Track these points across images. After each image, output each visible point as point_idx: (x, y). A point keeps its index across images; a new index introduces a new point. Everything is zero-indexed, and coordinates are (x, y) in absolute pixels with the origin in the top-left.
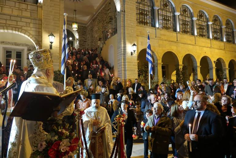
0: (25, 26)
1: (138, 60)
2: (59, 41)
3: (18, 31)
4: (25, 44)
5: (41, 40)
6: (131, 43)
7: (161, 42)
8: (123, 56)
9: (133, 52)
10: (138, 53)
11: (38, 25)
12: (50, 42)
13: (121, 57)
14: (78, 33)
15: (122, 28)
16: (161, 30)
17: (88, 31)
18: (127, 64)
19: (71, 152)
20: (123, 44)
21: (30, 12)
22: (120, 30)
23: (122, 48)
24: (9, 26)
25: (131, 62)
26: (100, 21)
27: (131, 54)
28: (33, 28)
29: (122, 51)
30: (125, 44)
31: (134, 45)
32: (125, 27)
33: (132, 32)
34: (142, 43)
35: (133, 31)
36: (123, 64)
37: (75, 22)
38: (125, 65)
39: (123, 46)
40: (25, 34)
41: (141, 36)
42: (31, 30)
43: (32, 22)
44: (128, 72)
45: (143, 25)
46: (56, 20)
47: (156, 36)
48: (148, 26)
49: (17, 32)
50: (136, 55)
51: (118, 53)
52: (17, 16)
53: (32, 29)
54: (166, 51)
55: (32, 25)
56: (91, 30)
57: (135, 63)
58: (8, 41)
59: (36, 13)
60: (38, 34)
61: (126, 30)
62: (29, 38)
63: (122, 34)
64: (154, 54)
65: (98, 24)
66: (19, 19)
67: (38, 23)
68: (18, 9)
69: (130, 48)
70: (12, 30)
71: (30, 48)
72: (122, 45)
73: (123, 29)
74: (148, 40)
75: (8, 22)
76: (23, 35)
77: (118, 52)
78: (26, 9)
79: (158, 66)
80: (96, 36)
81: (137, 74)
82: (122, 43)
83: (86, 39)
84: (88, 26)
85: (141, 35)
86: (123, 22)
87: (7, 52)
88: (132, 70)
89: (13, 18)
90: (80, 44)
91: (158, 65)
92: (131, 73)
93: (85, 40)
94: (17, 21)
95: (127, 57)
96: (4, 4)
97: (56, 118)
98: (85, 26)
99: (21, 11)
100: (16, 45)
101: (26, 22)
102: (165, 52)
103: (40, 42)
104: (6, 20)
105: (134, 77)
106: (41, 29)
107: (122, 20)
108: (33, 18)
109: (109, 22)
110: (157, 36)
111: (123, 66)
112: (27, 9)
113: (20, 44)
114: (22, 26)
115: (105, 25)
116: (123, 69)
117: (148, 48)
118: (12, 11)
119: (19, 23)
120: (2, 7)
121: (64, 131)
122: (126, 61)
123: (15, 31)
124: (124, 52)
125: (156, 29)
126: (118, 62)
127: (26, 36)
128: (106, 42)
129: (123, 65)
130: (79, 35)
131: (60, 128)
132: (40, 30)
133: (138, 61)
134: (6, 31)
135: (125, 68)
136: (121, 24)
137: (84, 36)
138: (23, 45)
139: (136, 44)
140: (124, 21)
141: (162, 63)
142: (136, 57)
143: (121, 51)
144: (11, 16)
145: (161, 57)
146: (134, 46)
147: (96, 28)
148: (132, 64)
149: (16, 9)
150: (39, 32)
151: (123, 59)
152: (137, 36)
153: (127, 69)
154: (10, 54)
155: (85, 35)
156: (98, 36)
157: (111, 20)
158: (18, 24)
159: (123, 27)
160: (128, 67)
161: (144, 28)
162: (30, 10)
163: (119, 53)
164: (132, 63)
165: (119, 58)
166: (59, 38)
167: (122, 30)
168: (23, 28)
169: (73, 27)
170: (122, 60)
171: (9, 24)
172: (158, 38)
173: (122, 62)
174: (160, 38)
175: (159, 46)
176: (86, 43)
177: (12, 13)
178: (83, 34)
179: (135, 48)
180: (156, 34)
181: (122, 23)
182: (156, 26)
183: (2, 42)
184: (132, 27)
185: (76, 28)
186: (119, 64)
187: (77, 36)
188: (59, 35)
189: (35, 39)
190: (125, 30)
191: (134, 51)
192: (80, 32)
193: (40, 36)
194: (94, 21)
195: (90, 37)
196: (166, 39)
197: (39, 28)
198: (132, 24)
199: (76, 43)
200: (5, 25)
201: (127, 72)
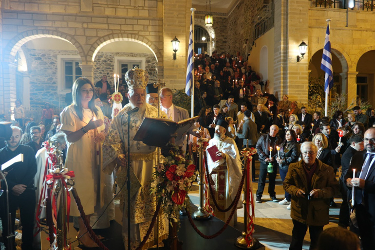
0: (143, 30)
1: (309, 69)
2: (185, 47)
3: (135, 39)
4: (143, 54)
5: (162, 48)
6: (297, 41)
7: (357, 35)
8: (284, 64)
9: (301, 56)
10: (311, 58)
11: (158, 27)
12: (174, 50)
13: (279, 66)
14: (214, 29)
15: (282, 17)
16: (357, 12)
17: (229, 25)
18: (288, 76)
19: (186, 178)
20: (284, 44)
21: (149, 10)
22: (280, 21)
23: (282, 51)
24: (124, 33)
25: (296, 74)
26: (249, 7)
27: (296, 60)
28: (152, 31)
29: (282, 55)
30: (286, 43)
31: (303, 44)
32: (287, 15)
33: (299, 22)
34: (318, 38)
35: (301, 20)
36: (282, 76)
37: (209, 14)
38: (285, 78)
39: (284, 47)
40: (142, 41)
41: (318, 28)
42: (150, 35)
43: (151, 24)
44: (291, 89)
45: (323, 7)
46: (181, 18)
47: (347, 24)
48: (333, 8)
49: (133, 40)
50: (305, 60)
51: (274, 60)
52: (133, 18)
53: (151, 33)
54: (368, 50)
55: (150, 28)
56: (235, 22)
57: (303, 73)
58: (123, 52)
59: (154, 10)
60: (158, 40)
61: (289, 20)
62: (148, 46)
63: (282, 27)
64: (342, 58)
65: (245, 12)
66: (135, 22)
67: (158, 25)
68: (133, 8)
69: (296, 50)
70: (128, 37)
71: (149, 59)
72: (282, 46)
73: (284, 18)
74: (327, 35)
75: (124, 28)
76: (140, 42)
77: (275, 57)
78: (143, 7)
79: (349, 78)
80: (242, 32)
81: (308, 93)
82: (282, 42)
83: (226, 38)
84: (229, 17)
85: (318, 24)
86: (284, 7)
87: (123, 66)
88: (298, 87)
89: (128, 21)
90: (216, 46)
91: (349, 76)
92: (296, 91)
93: (224, 40)
94: (133, 25)
95: (289, 65)
96: (118, 4)
97: (173, 144)
98: (225, 17)
99: (137, 11)
100: (132, 56)
101: (144, 25)
102: (365, 52)
103: (161, 51)
104: (121, 25)
105: (300, 97)
106: (162, 32)
107: (282, 4)
108: (152, 18)
109: (262, 8)
110: (349, 24)
111: (282, 81)
112: (145, 6)
113: (137, 55)
114: (139, 31)
115: (256, 13)
116: (282, 85)
117: (326, 49)
118: (127, 11)
119: (136, 28)
120: (116, 8)
121: (180, 157)
122: (288, 71)
123: (131, 38)
124: (284, 56)
125: (347, 12)
126: (275, 74)
127: (144, 44)
128: (257, 41)
129: (282, 78)
130: (216, 33)
131: (177, 154)
132: (161, 34)
133: (310, 71)
134: (121, 39)
135: (285, 82)
136: (281, 11)
137: (223, 34)
138: (141, 55)
139: (306, 42)
140: (287, 4)
141: (357, 73)
142: (305, 64)
143: (279, 56)
144: (125, 19)
145: (356, 61)
146: (303, 47)
147: (242, 19)
148: (298, 76)
149: (131, 9)
150: (159, 36)
151: (282, 68)
152: (310, 27)
153: (288, 84)
154: (126, 67)
155: (225, 31)
156: (245, 32)
157: (265, 5)
158: (134, 29)
159: (284, 15)
160: (290, 82)
161: (323, 12)
162: (148, 7)
163: (278, 58)
164: (299, 74)
165: (276, 67)
166: (185, 44)
167: (282, 21)
168: (141, 33)
169: (206, 23)
170: (280, 71)
171: (124, 30)
172: (352, 28)
173: (280, 74)
174: (356, 26)
175: (353, 42)
176: (227, 44)
177: (127, 15)
178: (221, 31)
179: (304, 49)
180: (347, 21)
181: (282, 8)
182: (348, 5)
183: (116, 54)
184: (300, 14)
185: (211, 23)
186: (276, 77)
187: (212, 35)
188: (185, 38)
189: (154, 48)
190: (287, 20)
191: (303, 54)
192: (217, 28)
193: (160, 42)
194: (238, 9)
195: (232, 34)
196: (368, 27)
197: (159, 32)
198: (301, 8)
199: (210, 46)
200: (119, 32)
201: (288, 89)
